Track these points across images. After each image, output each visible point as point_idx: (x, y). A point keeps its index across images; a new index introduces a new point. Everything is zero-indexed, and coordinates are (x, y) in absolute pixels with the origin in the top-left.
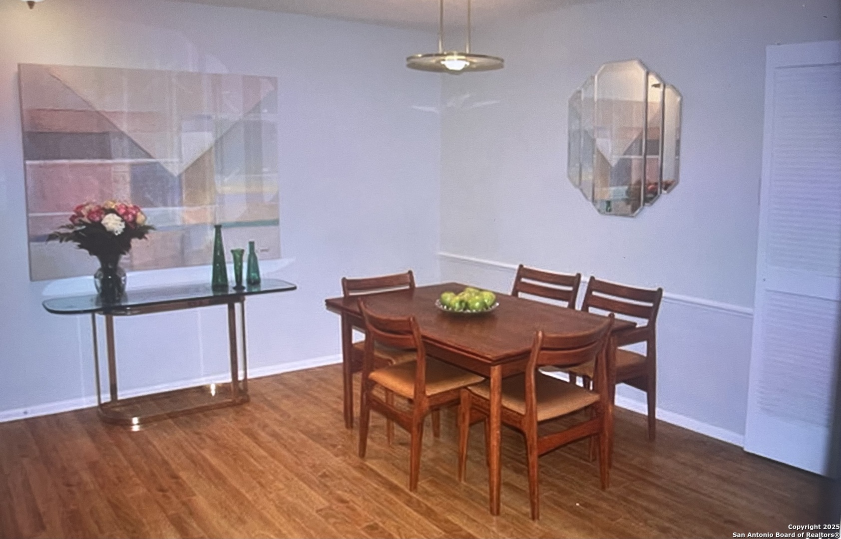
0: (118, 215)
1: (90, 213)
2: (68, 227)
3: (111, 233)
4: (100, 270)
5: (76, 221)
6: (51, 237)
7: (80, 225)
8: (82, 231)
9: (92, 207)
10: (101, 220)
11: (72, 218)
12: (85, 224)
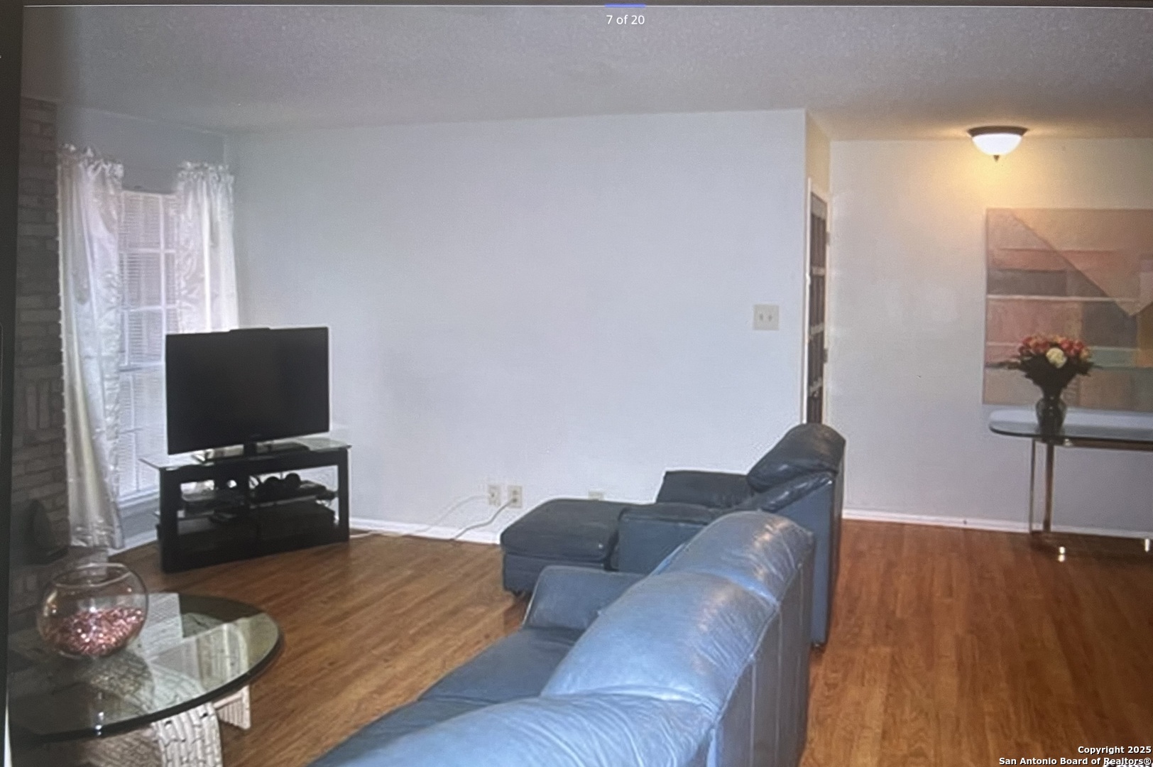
0: (1062, 349)
1: (1037, 345)
2: (1018, 357)
3: (1053, 366)
4: (1043, 400)
5: (1024, 351)
6: (1001, 365)
7: (1027, 356)
8: (1029, 361)
9: (1040, 340)
10: (1046, 352)
11: (1021, 349)
12: (1030, 355)
